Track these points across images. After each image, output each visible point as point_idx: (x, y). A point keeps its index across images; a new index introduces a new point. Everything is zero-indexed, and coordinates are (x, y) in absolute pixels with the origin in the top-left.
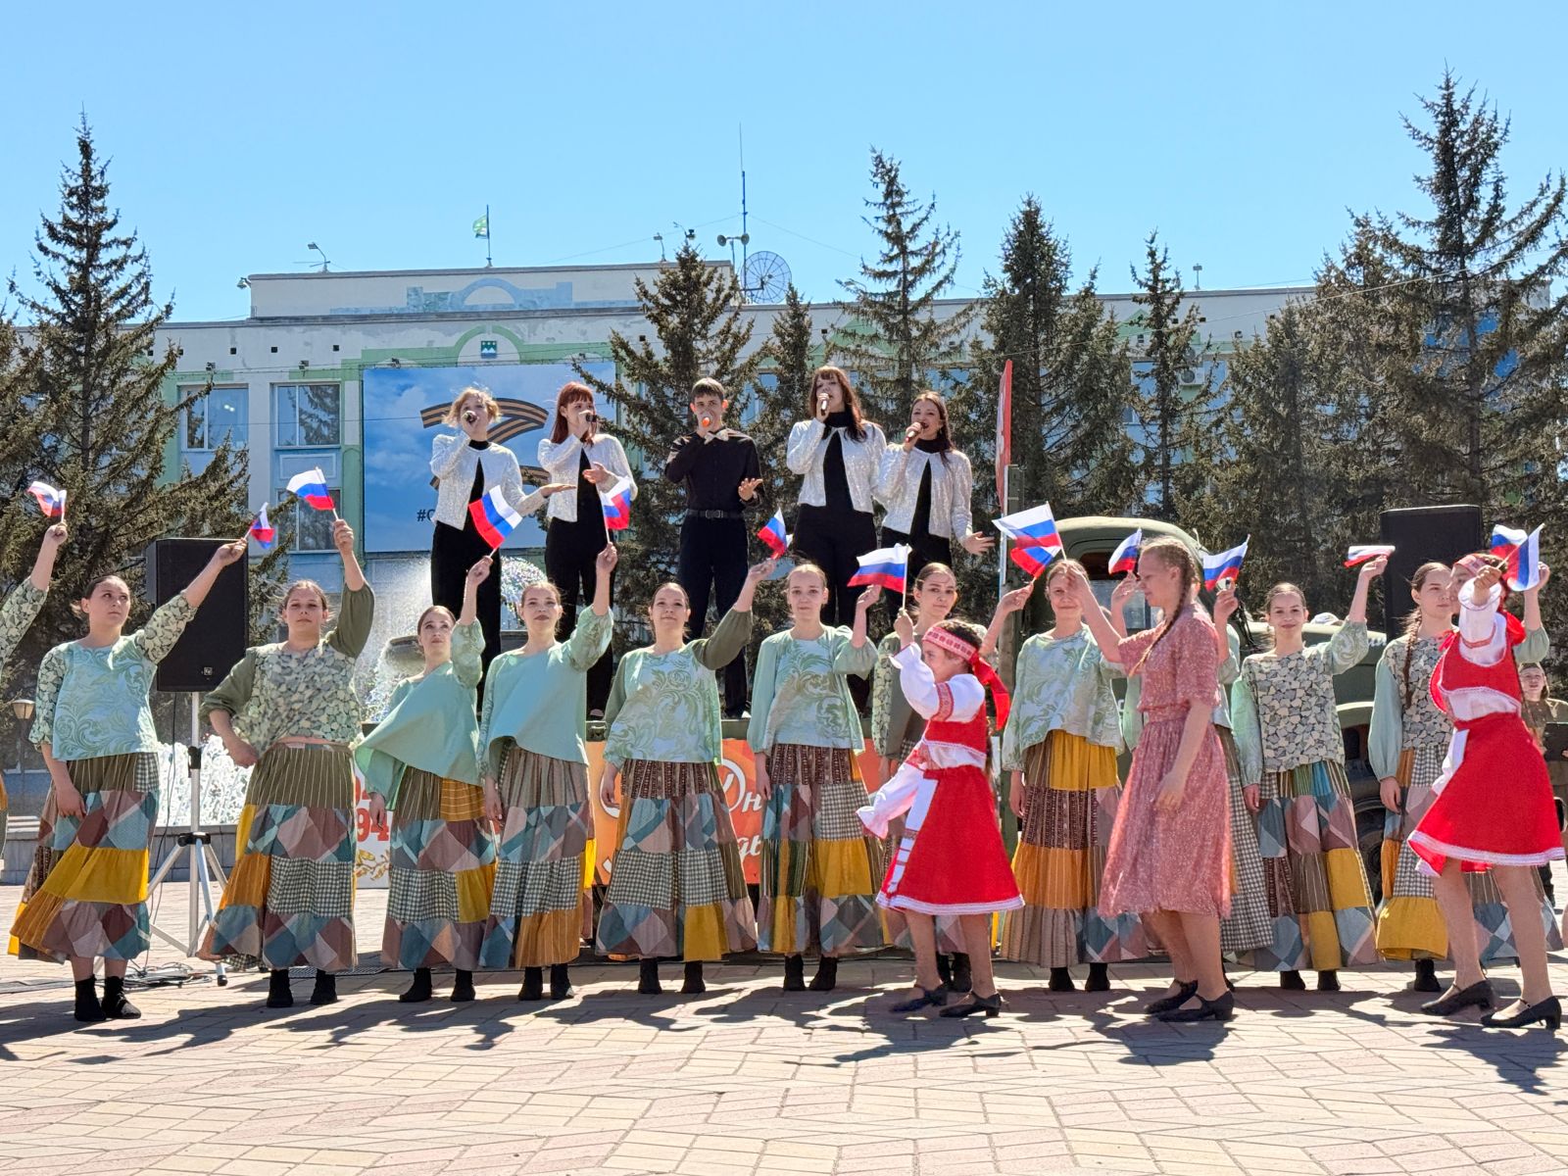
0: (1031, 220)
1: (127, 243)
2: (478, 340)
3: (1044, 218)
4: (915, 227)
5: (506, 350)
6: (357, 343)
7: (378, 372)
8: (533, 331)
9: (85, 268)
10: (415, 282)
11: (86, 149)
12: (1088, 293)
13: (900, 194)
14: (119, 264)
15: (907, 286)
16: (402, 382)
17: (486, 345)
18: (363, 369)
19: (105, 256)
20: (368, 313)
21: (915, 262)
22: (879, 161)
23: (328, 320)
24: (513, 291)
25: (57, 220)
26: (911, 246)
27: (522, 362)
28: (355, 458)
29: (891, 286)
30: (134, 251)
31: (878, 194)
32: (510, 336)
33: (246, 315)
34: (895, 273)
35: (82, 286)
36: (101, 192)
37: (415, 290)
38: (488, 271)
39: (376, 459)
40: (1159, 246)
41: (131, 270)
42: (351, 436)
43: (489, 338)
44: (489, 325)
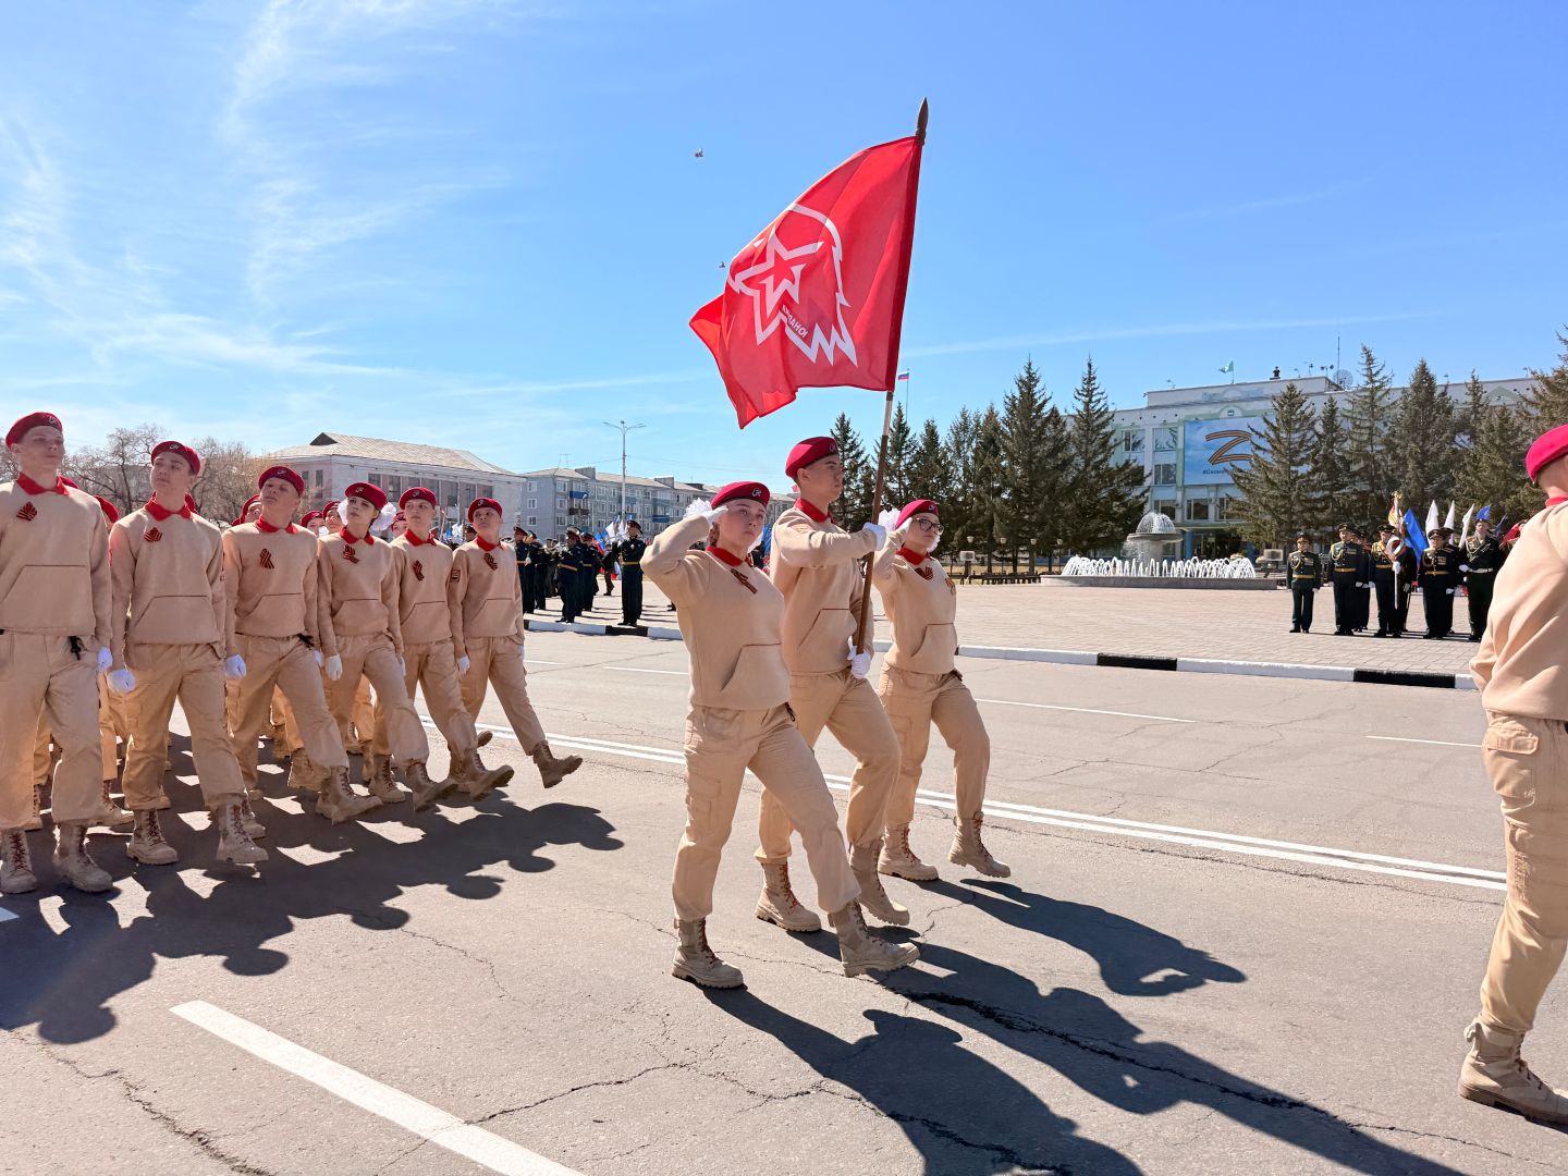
0: (1423, 371)
1: (1102, 394)
2: (1226, 411)
3: (1428, 366)
4: (1378, 372)
5: (1238, 413)
6: (1183, 413)
7: (1190, 423)
8: (1247, 406)
9: (1087, 404)
10: (1204, 391)
11: (1090, 365)
12: (1444, 394)
13: (1372, 360)
14: (1099, 401)
15: (1374, 393)
16: (1200, 426)
17: (1229, 412)
18: (1185, 422)
19: (1094, 399)
20: (1188, 403)
21: (1377, 384)
22: (1365, 349)
23: (1173, 406)
25: (1080, 388)
26: (1375, 378)
27: (1243, 417)
28: (1181, 454)
29: (1367, 394)
30: (1104, 395)
31: (1364, 360)
32: (1238, 407)
33: (1145, 406)
34: (1369, 389)
35: (1087, 409)
36: (1094, 378)
37: (1205, 394)
38: (1232, 385)
39: (1189, 453)
40: (1475, 374)
41: (1102, 402)
42: (1180, 445)
43: (1231, 408)
44: (1232, 404)
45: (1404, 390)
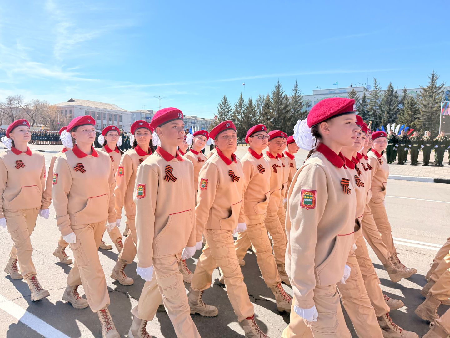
0: (391, 85)
2: (335, 96)
4: (378, 85)
8: (341, 95)
9: (295, 94)
11: (296, 82)
12: (396, 92)
13: (376, 82)
14: (299, 93)
15: (377, 92)
19: (297, 92)
20: (324, 93)
21: (377, 89)
22: (374, 79)
23: (320, 94)
25: (293, 89)
26: (377, 87)
29: (375, 92)
30: (300, 91)
31: (374, 82)
33: (312, 94)
35: (295, 95)
36: (297, 86)
37: (329, 91)
38: (337, 89)
40: (406, 87)
41: (300, 93)
43: (336, 95)
45: (385, 91)
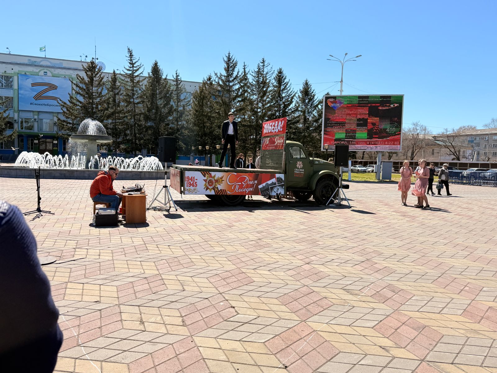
0: (156, 64)
2: (43, 71)
3: (158, 64)
5: (49, 74)
6: (17, 69)
7: (21, 75)
8: (55, 71)
10: (30, 58)
12: (166, 79)
13: (132, 56)
15: (133, 73)
16: (27, 77)
17: (45, 72)
18: (18, 74)
20: (19, 63)
21: (135, 69)
22: (129, 49)
24: (50, 62)
26: (135, 66)
27: (52, 76)
28: (16, 91)
29: (130, 72)
31: (128, 55)
32: (50, 71)
34: (131, 70)
37: (30, 60)
39: (21, 92)
42: (15, 86)
44: (45, 68)
45: (149, 73)
